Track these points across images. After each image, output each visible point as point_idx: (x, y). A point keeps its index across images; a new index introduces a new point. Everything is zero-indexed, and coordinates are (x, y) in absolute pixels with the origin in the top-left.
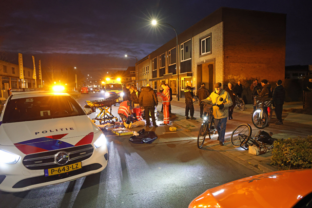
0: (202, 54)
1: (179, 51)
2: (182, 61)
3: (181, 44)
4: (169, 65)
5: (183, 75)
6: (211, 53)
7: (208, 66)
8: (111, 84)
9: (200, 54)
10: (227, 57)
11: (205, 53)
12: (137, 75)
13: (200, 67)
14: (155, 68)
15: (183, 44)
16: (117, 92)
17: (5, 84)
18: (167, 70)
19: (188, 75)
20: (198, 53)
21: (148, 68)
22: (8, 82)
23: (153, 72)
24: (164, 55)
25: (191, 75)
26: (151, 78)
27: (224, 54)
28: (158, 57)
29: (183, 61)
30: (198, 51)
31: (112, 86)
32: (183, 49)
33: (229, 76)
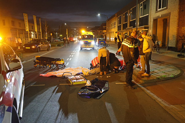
0: (158, 10)
1: (138, 9)
2: (140, 17)
3: (141, 3)
4: (131, 21)
5: (142, 28)
6: (167, 8)
7: (163, 20)
8: (86, 35)
9: (157, 10)
10: (183, 10)
11: (161, 9)
12: (107, 29)
13: (155, 21)
14: (120, 23)
15: (142, 3)
16: (89, 41)
17: (20, 35)
18: (128, 25)
19: (145, 28)
20: (155, 10)
21: (115, 24)
22: (23, 34)
23: (118, 26)
24: (127, 13)
25: (148, 28)
26: (117, 31)
27: (180, 8)
28: (122, 15)
29: (142, 17)
30: (155, 8)
31: (86, 37)
32: (142, 7)
33: (183, 28)
